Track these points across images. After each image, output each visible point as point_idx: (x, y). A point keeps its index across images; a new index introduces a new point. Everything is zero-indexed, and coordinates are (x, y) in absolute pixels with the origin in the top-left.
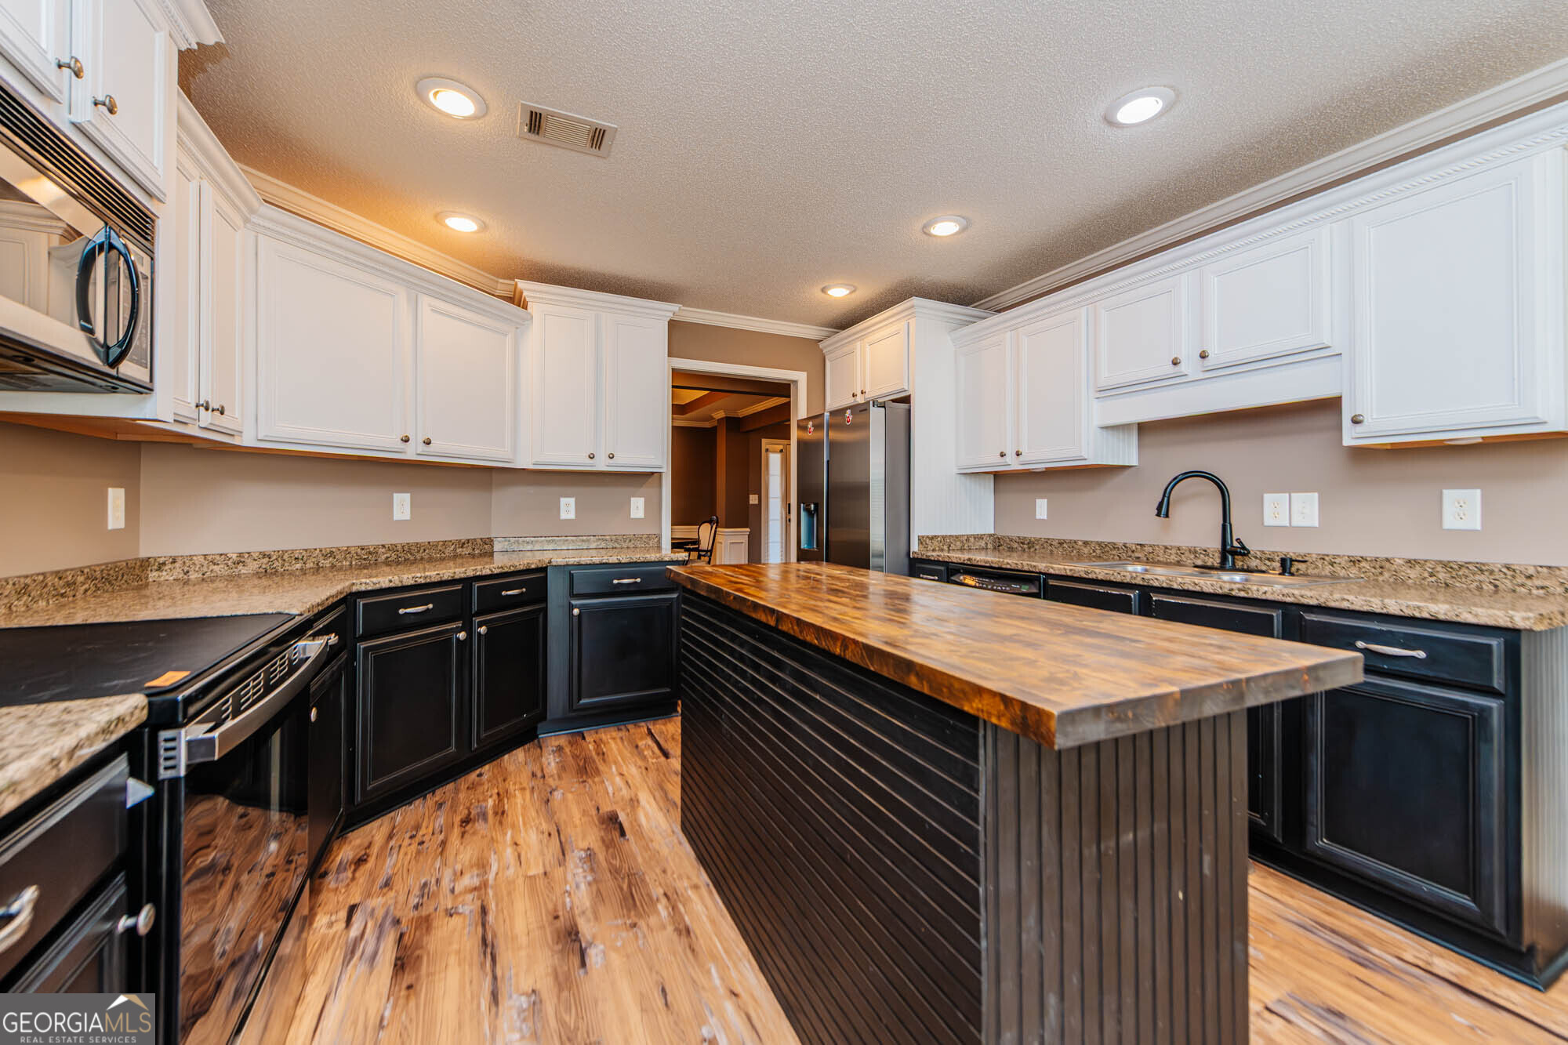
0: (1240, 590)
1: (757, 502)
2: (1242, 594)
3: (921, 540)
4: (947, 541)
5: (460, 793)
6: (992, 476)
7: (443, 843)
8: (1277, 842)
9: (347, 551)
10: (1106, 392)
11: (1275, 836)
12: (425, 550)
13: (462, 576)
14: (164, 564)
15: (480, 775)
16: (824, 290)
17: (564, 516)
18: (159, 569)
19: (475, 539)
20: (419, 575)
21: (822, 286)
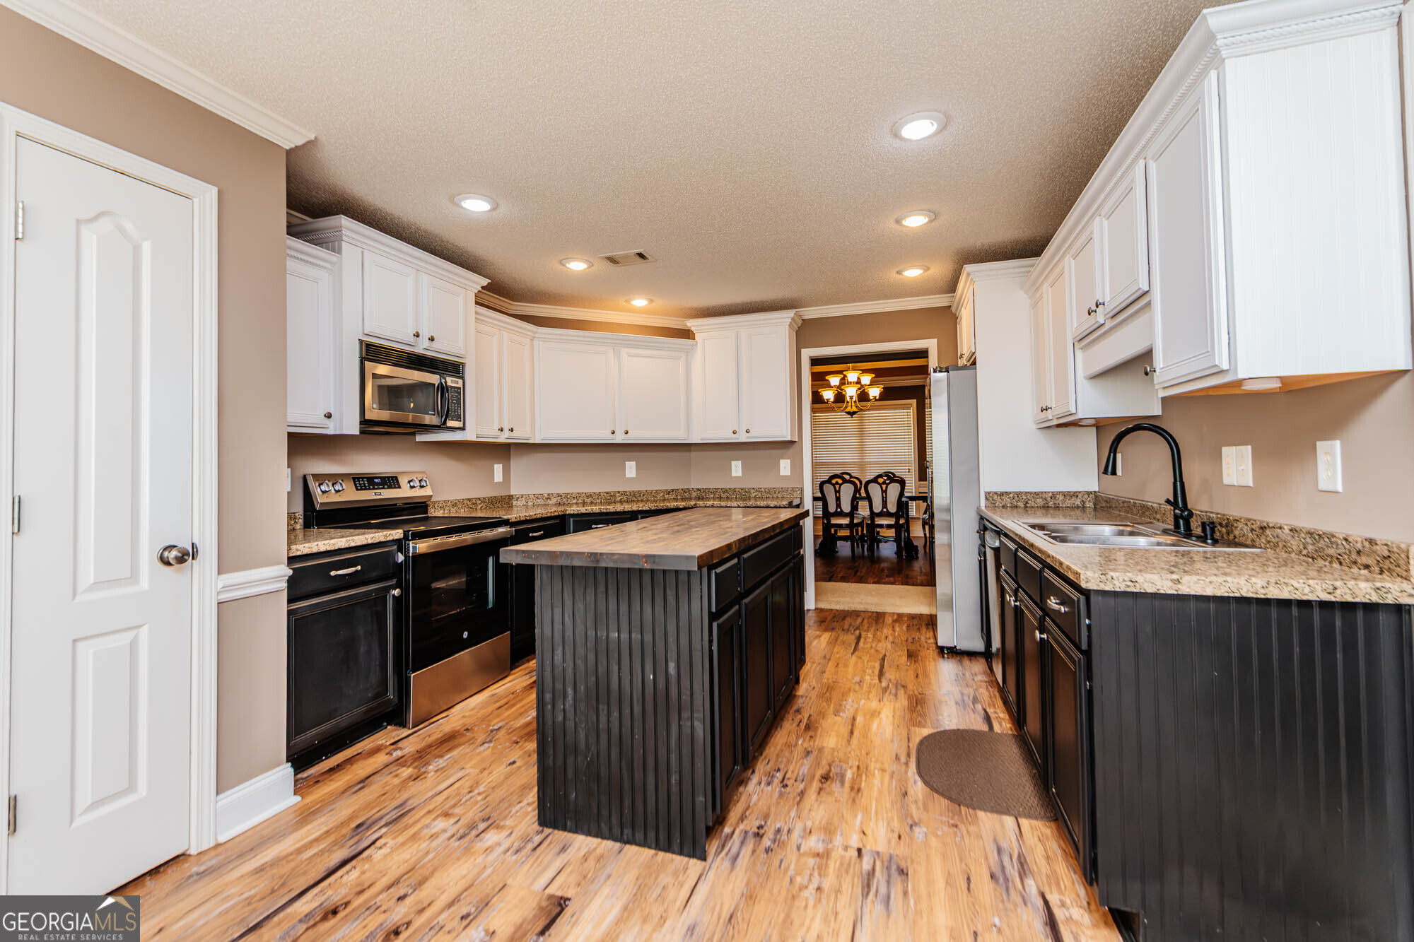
3: (987, 496)
4: (1023, 498)
6: (1093, 430)
9: (599, 494)
12: (644, 495)
14: (518, 498)
16: (899, 273)
17: (734, 474)
18: (517, 500)
19: (678, 490)
21: (897, 270)
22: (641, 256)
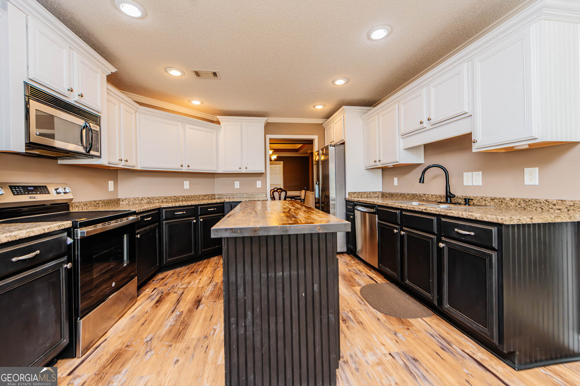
0: (425, 210)
2: (425, 211)
3: (349, 194)
5: (194, 266)
6: (381, 170)
7: (183, 277)
8: (436, 306)
9: (171, 197)
10: (405, 135)
11: (435, 303)
12: (193, 197)
13: (195, 204)
14: (123, 200)
16: (314, 107)
17: (236, 187)
18: (122, 201)
19: (209, 195)
20: (181, 203)
22: (215, 74)
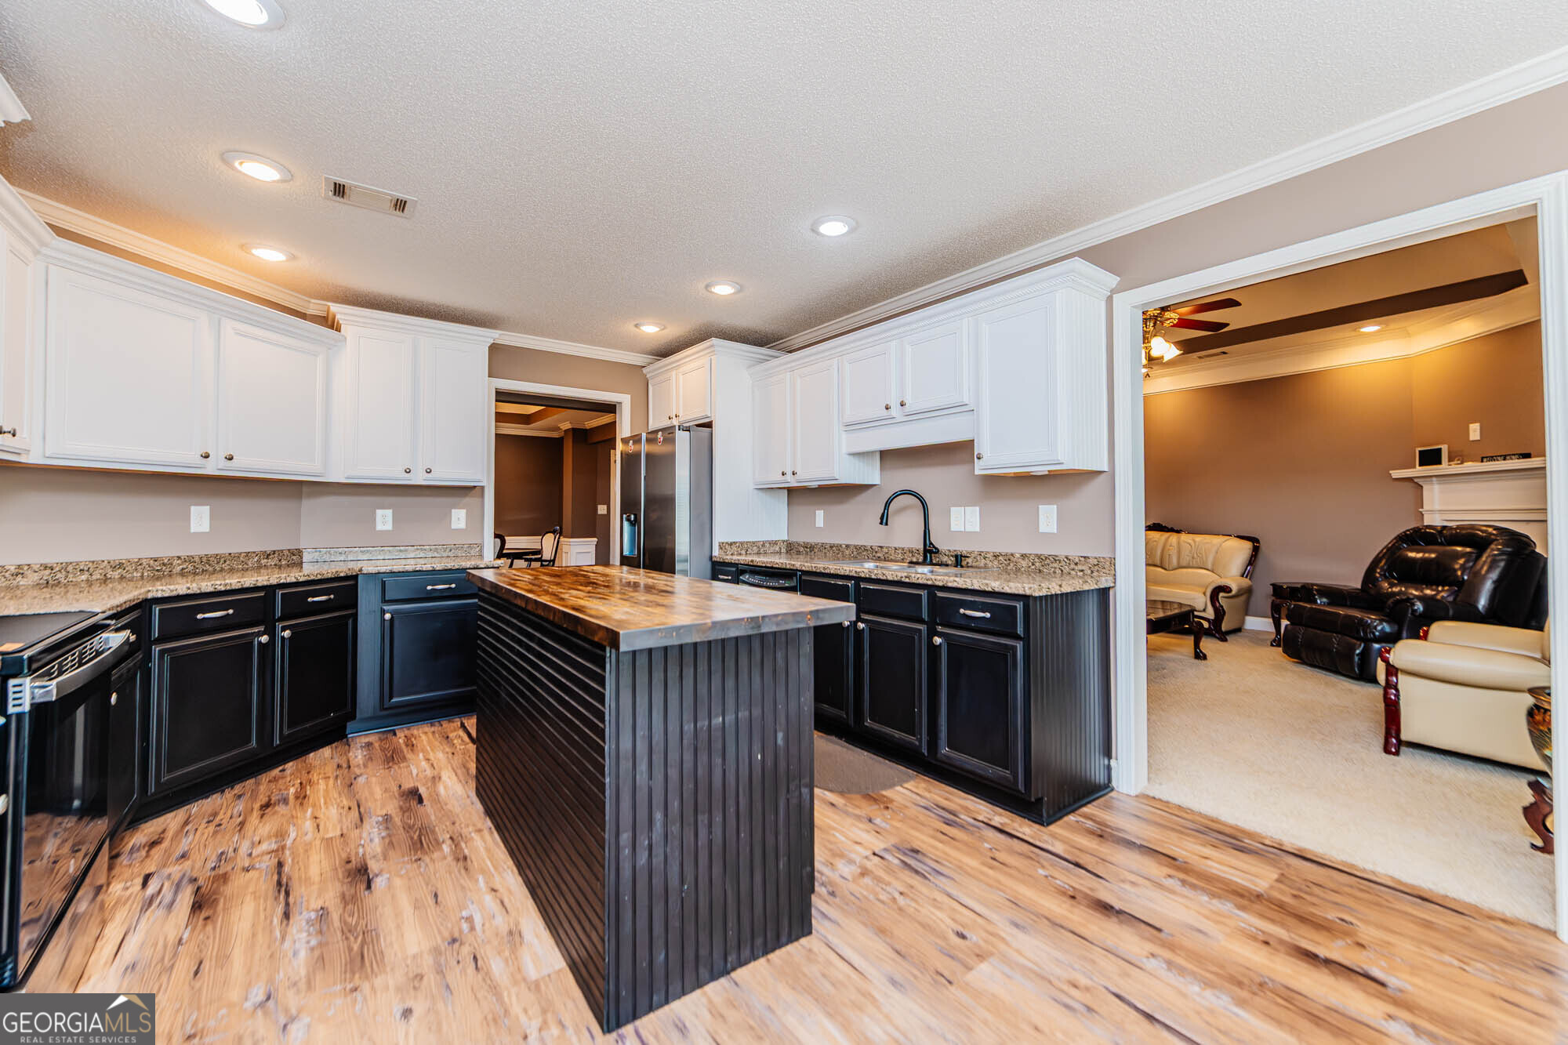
0: (906, 577)
1: (605, 512)
2: (907, 580)
3: (721, 546)
4: (745, 547)
6: (786, 491)
7: (242, 824)
8: (924, 757)
9: (139, 563)
10: (851, 426)
11: (923, 751)
12: (225, 561)
13: (265, 583)
15: (283, 770)
16: (636, 326)
17: (380, 527)
19: (282, 551)
21: (636, 323)
22: (400, 205)
